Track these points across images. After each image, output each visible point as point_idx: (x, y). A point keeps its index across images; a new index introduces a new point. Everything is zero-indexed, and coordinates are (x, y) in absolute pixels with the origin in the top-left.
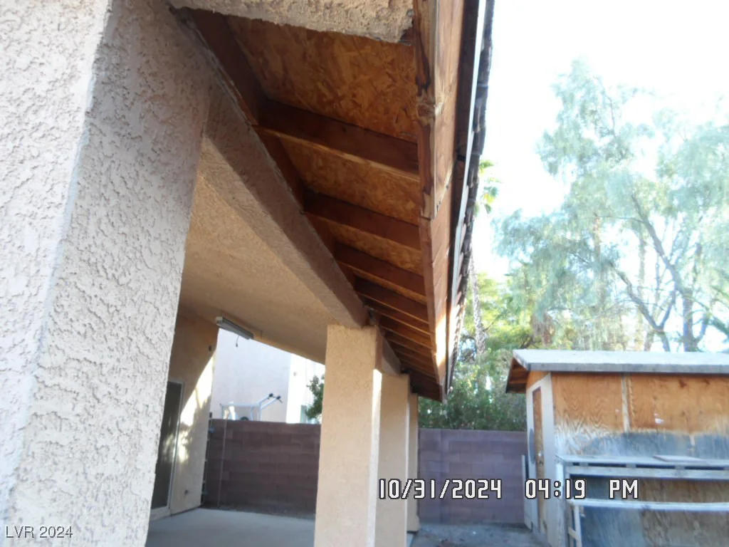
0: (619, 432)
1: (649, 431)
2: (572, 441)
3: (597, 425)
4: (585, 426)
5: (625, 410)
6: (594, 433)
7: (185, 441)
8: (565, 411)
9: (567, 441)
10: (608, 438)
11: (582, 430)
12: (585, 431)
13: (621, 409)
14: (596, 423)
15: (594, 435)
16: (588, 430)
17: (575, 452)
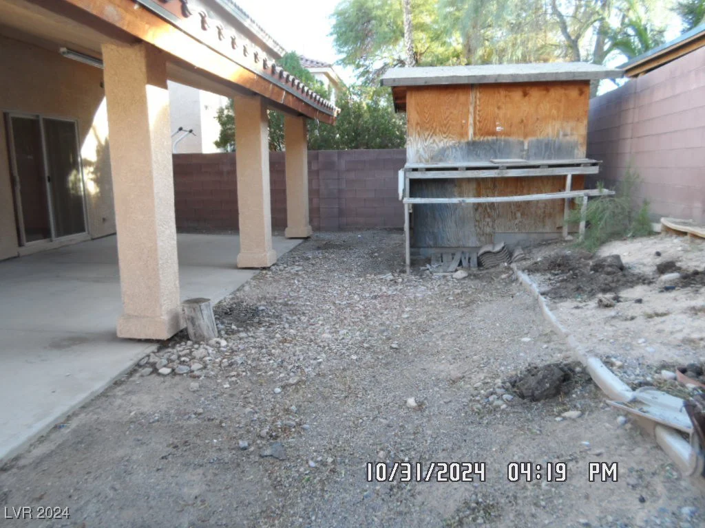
0: (464, 141)
1: (490, 138)
2: (421, 150)
3: (445, 136)
4: (434, 137)
5: (471, 120)
6: (441, 142)
7: (92, 176)
8: (418, 124)
9: (418, 151)
10: (453, 147)
11: (431, 141)
12: (434, 141)
13: (467, 121)
14: (445, 133)
15: (441, 145)
16: (437, 141)
17: (423, 160)
